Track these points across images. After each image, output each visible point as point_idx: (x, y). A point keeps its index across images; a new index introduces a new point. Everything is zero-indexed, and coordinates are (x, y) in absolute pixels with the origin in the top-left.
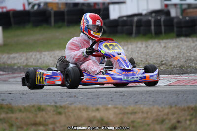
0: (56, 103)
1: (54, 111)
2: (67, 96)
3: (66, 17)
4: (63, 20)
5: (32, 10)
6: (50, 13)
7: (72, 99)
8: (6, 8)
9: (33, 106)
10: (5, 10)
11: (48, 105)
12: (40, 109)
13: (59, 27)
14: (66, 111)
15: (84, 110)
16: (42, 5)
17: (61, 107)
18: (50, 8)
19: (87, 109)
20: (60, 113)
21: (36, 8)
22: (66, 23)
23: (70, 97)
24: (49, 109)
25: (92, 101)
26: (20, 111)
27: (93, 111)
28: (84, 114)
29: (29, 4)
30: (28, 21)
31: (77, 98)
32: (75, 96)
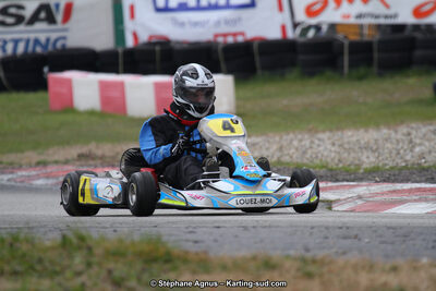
0: (307, 250)
1: (298, 270)
2: (338, 237)
3: (376, 55)
4: (369, 62)
5: (302, 40)
6: (342, 45)
7: (348, 242)
8: (242, 34)
9: (254, 258)
10: (240, 39)
11: (288, 257)
12: (269, 265)
13: (361, 78)
14: (325, 269)
15: (363, 268)
16: (325, 28)
17: (314, 261)
18: (340, 36)
19: (371, 268)
20: (309, 276)
21: (311, 34)
22: (375, 69)
23: (345, 238)
24: (288, 264)
25: (389, 247)
26: (224, 268)
27: (383, 271)
28: (364, 279)
29: (295, 25)
30: (293, 64)
31: (360, 240)
32: (356, 237)
